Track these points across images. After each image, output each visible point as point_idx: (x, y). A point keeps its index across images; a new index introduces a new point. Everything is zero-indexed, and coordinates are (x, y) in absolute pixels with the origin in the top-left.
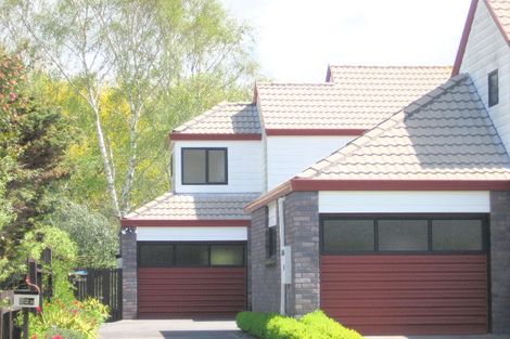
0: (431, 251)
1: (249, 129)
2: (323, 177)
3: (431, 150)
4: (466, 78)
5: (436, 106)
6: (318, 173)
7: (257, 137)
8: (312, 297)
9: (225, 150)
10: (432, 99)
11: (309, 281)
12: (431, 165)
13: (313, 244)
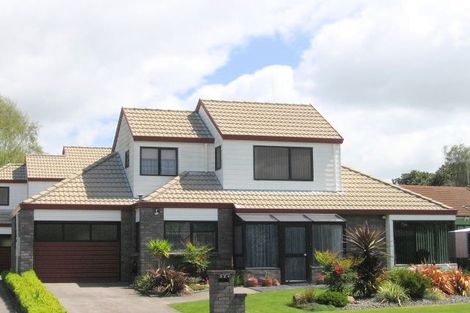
0: (91, 240)
1: (21, 178)
2: (37, 202)
3: (93, 189)
4: (117, 154)
5: (99, 167)
6: (35, 200)
7: (25, 182)
8: (29, 263)
9: (8, 188)
10: (98, 164)
11: (28, 255)
12: (93, 197)
13: (31, 236)
